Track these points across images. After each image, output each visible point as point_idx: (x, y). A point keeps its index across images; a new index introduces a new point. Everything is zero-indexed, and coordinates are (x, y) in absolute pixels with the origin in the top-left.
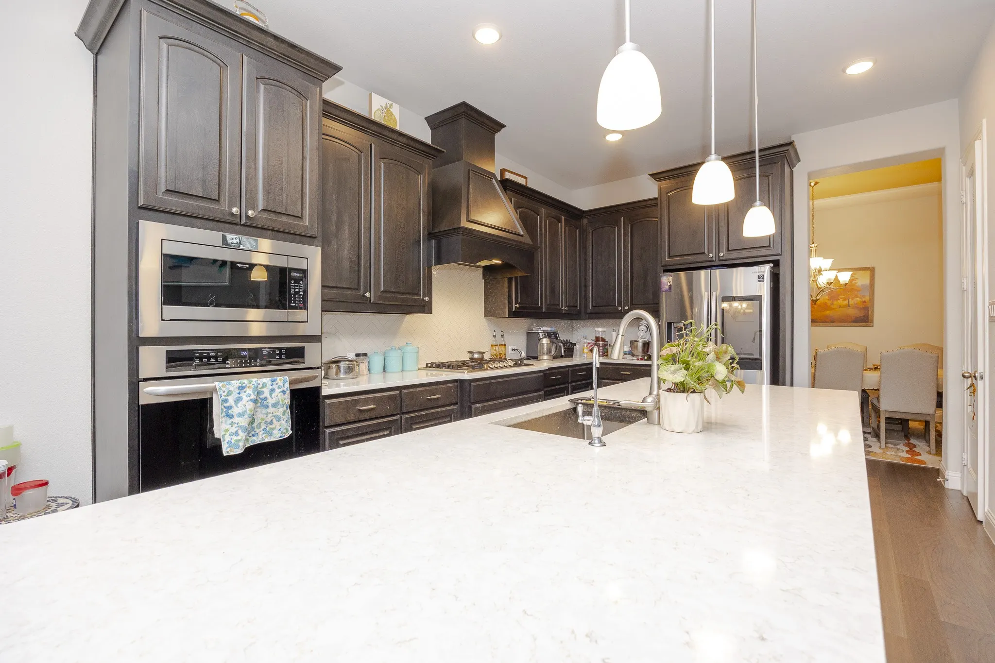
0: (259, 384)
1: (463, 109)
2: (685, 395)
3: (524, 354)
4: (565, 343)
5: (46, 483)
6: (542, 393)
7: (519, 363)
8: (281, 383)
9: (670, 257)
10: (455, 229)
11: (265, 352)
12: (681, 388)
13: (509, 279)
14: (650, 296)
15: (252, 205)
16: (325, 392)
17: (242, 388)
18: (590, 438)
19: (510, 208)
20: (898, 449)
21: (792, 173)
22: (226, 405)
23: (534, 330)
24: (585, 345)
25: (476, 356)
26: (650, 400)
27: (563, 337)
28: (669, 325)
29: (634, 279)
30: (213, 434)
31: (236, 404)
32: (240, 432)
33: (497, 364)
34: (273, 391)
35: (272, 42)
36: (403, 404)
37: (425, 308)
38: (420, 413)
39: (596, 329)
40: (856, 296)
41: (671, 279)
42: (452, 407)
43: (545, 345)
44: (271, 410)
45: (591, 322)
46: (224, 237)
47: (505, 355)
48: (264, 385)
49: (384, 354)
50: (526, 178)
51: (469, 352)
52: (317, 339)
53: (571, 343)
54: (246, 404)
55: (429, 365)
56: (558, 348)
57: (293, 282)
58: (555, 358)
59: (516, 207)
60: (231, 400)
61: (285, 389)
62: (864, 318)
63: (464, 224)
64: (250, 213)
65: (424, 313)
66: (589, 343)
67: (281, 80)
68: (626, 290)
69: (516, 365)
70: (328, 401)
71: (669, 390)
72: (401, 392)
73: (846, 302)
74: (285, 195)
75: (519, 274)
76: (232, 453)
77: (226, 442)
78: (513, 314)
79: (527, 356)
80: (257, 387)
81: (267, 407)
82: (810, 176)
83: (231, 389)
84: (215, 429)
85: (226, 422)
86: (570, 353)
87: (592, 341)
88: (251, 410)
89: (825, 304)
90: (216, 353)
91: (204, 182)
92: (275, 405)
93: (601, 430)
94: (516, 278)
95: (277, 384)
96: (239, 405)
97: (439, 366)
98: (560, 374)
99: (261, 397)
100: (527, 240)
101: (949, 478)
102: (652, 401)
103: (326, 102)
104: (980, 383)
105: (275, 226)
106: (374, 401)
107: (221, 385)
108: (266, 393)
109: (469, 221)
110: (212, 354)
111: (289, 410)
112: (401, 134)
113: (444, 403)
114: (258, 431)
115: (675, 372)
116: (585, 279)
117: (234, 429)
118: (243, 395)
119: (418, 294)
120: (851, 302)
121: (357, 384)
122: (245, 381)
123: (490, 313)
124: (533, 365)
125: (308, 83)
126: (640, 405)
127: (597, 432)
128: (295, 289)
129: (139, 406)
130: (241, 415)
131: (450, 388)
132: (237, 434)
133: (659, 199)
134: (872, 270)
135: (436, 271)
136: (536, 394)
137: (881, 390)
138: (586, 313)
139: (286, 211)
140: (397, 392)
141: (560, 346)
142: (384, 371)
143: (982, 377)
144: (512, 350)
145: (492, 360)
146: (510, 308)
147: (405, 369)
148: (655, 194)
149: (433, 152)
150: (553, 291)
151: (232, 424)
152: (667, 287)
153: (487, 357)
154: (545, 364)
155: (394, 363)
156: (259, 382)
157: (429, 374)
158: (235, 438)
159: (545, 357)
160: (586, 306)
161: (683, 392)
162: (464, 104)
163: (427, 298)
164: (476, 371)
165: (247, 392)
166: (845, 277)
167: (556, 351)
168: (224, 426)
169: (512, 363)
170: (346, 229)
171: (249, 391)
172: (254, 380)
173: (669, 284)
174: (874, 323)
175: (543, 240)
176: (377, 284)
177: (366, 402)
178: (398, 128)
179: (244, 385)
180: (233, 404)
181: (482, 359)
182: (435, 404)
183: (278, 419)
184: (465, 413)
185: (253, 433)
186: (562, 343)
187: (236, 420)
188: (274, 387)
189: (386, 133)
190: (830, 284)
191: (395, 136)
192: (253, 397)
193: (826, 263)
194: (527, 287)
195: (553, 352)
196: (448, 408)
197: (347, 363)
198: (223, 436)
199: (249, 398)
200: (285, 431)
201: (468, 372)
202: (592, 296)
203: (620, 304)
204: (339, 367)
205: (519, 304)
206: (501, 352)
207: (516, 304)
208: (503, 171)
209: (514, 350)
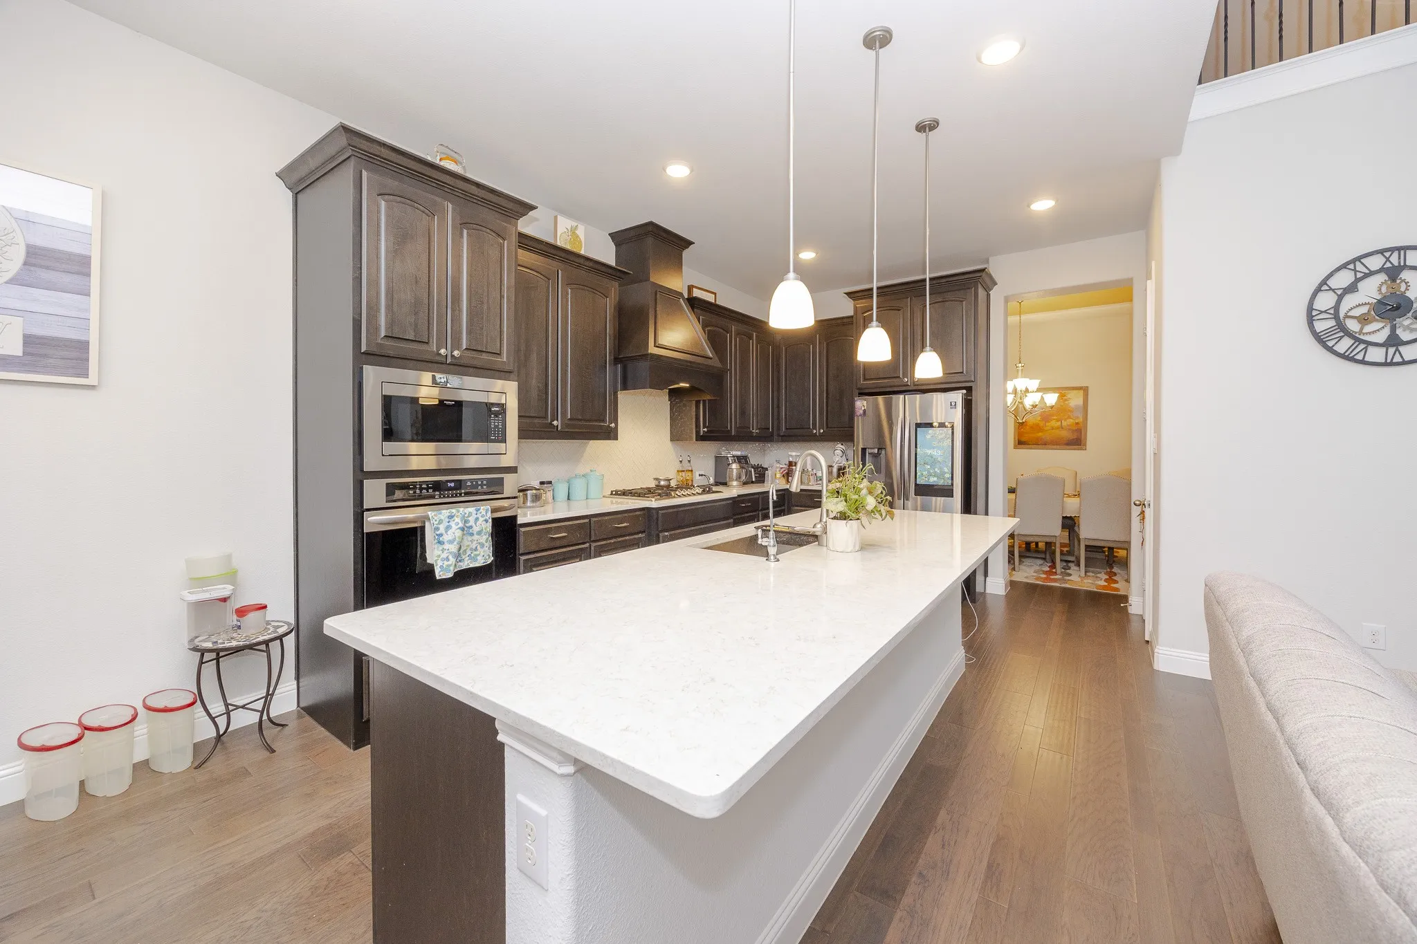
0: (466, 513)
1: (650, 228)
2: (845, 521)
3: (712, 481)
4: (756, 468)
5: (265, 607)
6: (732, 520)
7: (706, 490)
8: (484, 513)
9: (865, 379)
10: (643, 355)
11: (469, 484)
12: (843, 516)
13: (696, 401)
14: (846, 419)
15: (456, 344)
16: (520, 520)
17: (451, 517)
18: (767, 555)
19: (699, 327)
20: (1097, 577)
21: (988, 296)
22: (438, 533)
23: (723, 454)
24: (778, 470)
25: (662, 483)
26: (819, 526)
27: (754, 461)
28: (864, 450)
29: (830, 401)
30: (426, 559)
31: (446, 532)
32: (450, 557)
33: (684, 491)
34: (477, 519)
35: (473, 189)
36: (593, 532)
37: (611, 434)
38: (609, 541)
39: (790, 453)
40: (1069, 417)
41: (865, 403)
42: (640, 535)
43: (735, 470)
44: (476, 537)
45: (784, 444)
46: (434, 377)
47: (692, 481)
48: (470, 514)
49: (568, 482)
50: (715, 294)
51: (656, 479)
52: (513, 470)
53: (762, 468)
54: (455, 532)
55: (614, 493)
56: (748, 474)
57: (493, 416)
58: (745, 483)
59: (705, 326)
60: (442, 530)
61: (487, 518)
62: (1076, 441)
63: (652, 350)
64: (456, 353)
65: (610, 439)
66: (782, 468)
67: (480, 223)
68: (821, 414)
69: (704, 492)
70: (522, 529)
71: (835, 518)
72: (590, 521)
73: (1059, 423)
74: (485, 333)
75: (708, 397)
76: (444, 577)
77: (438, 567)
78: (701, 438)
79: (715, 482)
80: (464, 516)
81: (472, 534)
82: (1007, 300)
83: (442, 518)
84: (428, 555)
85: (438, 547)
86: (761, 478)
87: (785, 466)
88: (459, 537)
89: (1037, 425)
90: (427, 485)
91: (416, 325)
92: (479, 533)
93: (776, 549)
94: (703, 400)
95: (480, 513)
96: (449, 533)
97: (624, 493)
98: (749, 501)
99: (467, 525)
100: (716, 363)
101: (1133, 603)
102: (821, 527)
103: (521, 235)
104: (1147, 510)
105: (476, 363)
106: (566, 528)
107: (433, 514)
108: (471, 523)
109: (657, 347)
110: (424, 486)
111: (490, 538)
112: (588, 259)
113: (631, 531)
114: (464, 557)
115: (837, 503)
116: (778, 400)
117: (444, 555)
118: (453, 524)
119: (604, 421)
120: (1064, 423)
121: (545, 513)
122: (454, 511)
123: (676, 437)
124: (720, 492)
125: (505, 224)
126: (812, 530)
127: (772, 551)
128: (495, 423)
129: (363, 533)
130: (451, 542)
131: (637, 516)
132: (447, 559)
133: (855, 317)
134: (1085, 390)
135: (622, 396)
136: (725, 522)
137: (1081, 517)
138: (779, 435)
139: (486, 348)
140: (587, 521)
141: (751, 471)
142: (568, 499)
143: (1149, 505)
144: (700, 475)
145: (679, 487)
146: (698, 432)
147: (589, 497)
148: (851, 313)
149: (618, 274)
150: (743, 413)
151: (443, 550)
152: (861, 412)
153: (673, 484)
154: (734, 490)
155: (578, 491)
156: (466, 511)
157: (614, 502)
158: (446, 563)
159: (735, 483)
160: (779, 428)
161: (845, 519)
162: (651, 224)
163: (613, 425)
164: (664, 499)
165: (456, 521)
166: (1051, 399)
167: (746, 476)
168: (437, 552)
169: (700, 491)
170: (534, 357)
171: (457, 520)
172: (461, 509)
173: (863, 408)
174: (1087, 446)
175: (733, 363)
176: (564, 413)
177: (558, 530)
178: (582, 252)
179: (453, 514)
180: (444, 532)
181: (668, 487)
182: (622, 533)
183: (482, 545)
184: (652, 539)
185: (459, 558)
186: (752, 467)
187: (447, 546)
188: (478, 516)
189: (572, 258)
190: (1034, 406)
191: (582, 261)
192: (461, 525)
193: (1034, 384)
194: (716, 410)
195: (744, 478)
196: (636, 536)
197: (534, 491)
198: (436, 561)
199: (457, 527)
200: (487, 557)
201: (656, 500)
202: (786, 418)
203: (814, 427)
204: (526, 495)
205: (707, 428)
206: (688, 478)
207: (704, 428)
208: (690, 288)
209: (702, 475)
